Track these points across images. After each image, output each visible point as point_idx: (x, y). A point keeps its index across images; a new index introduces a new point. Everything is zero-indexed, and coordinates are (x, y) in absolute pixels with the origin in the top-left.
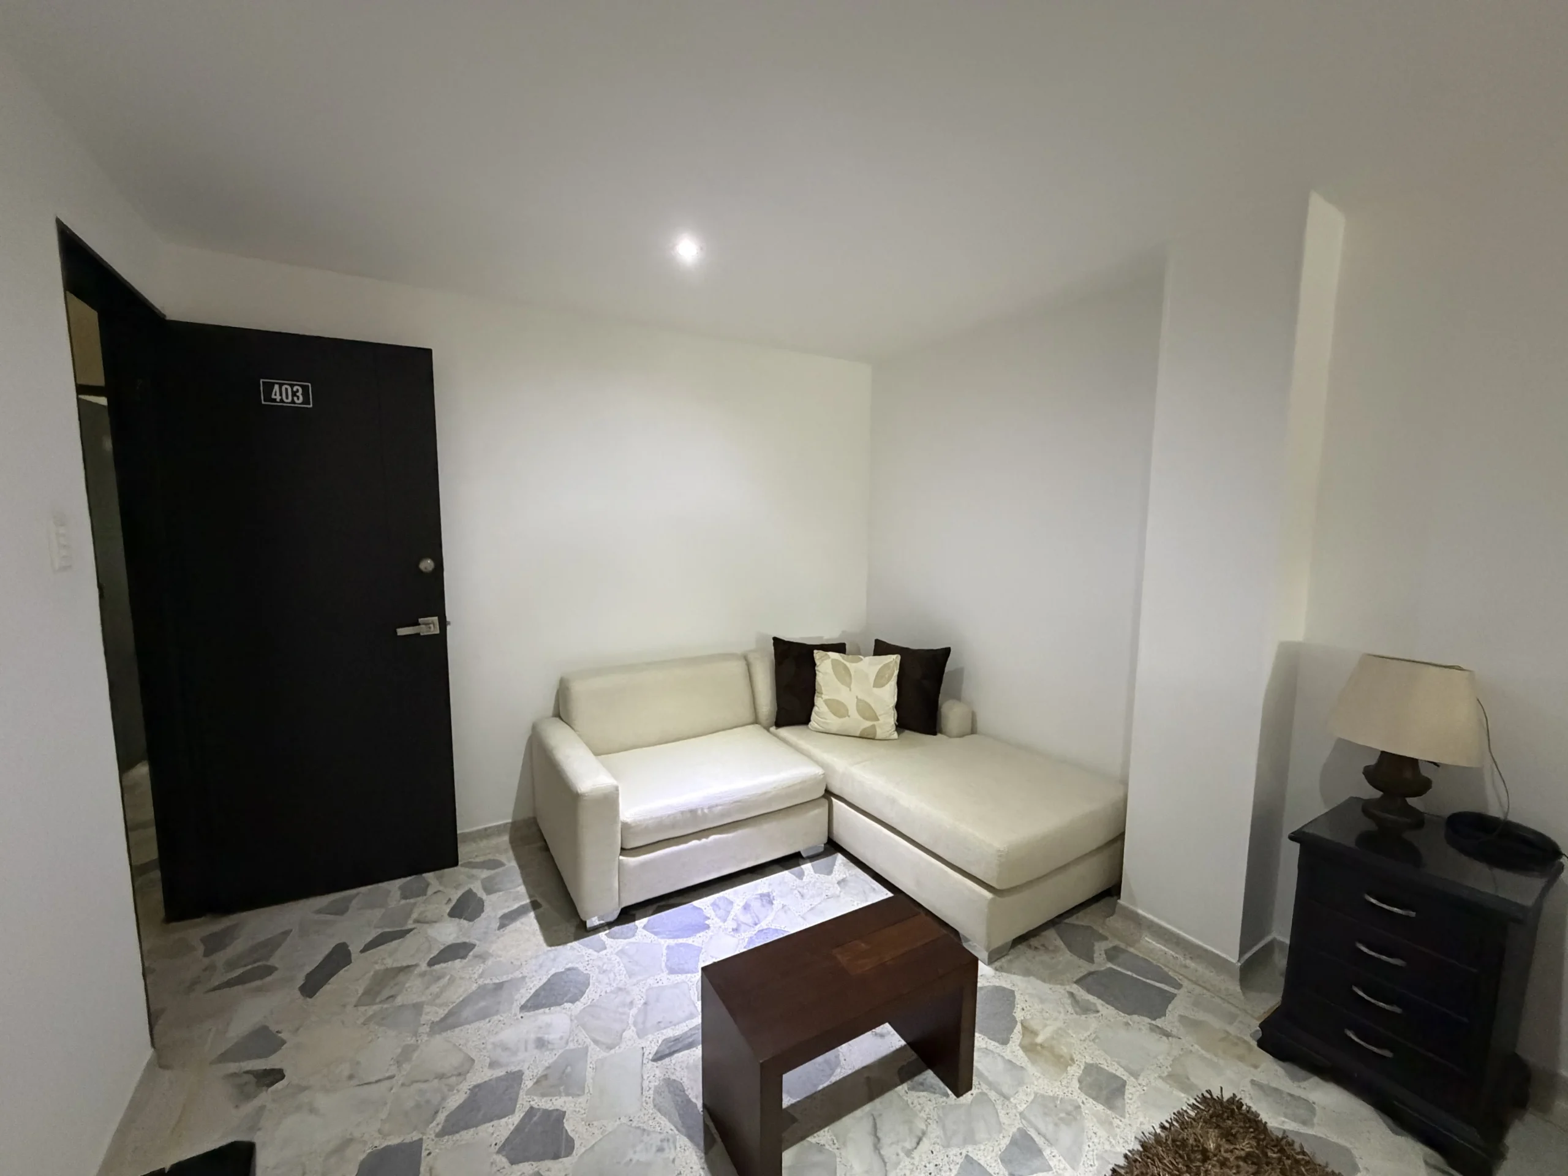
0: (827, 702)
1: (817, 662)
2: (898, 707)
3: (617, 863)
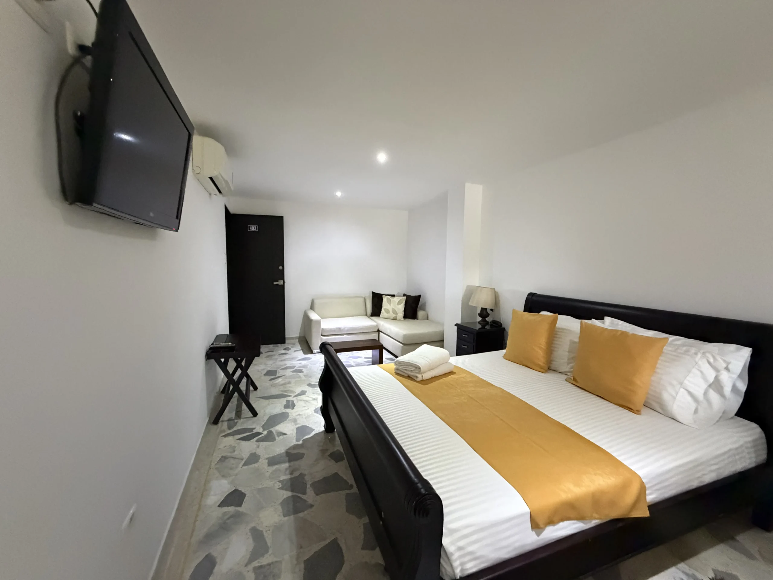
0: (384, 309)
1: (383, 298)
2: (405, 311)
3: (320, 338)
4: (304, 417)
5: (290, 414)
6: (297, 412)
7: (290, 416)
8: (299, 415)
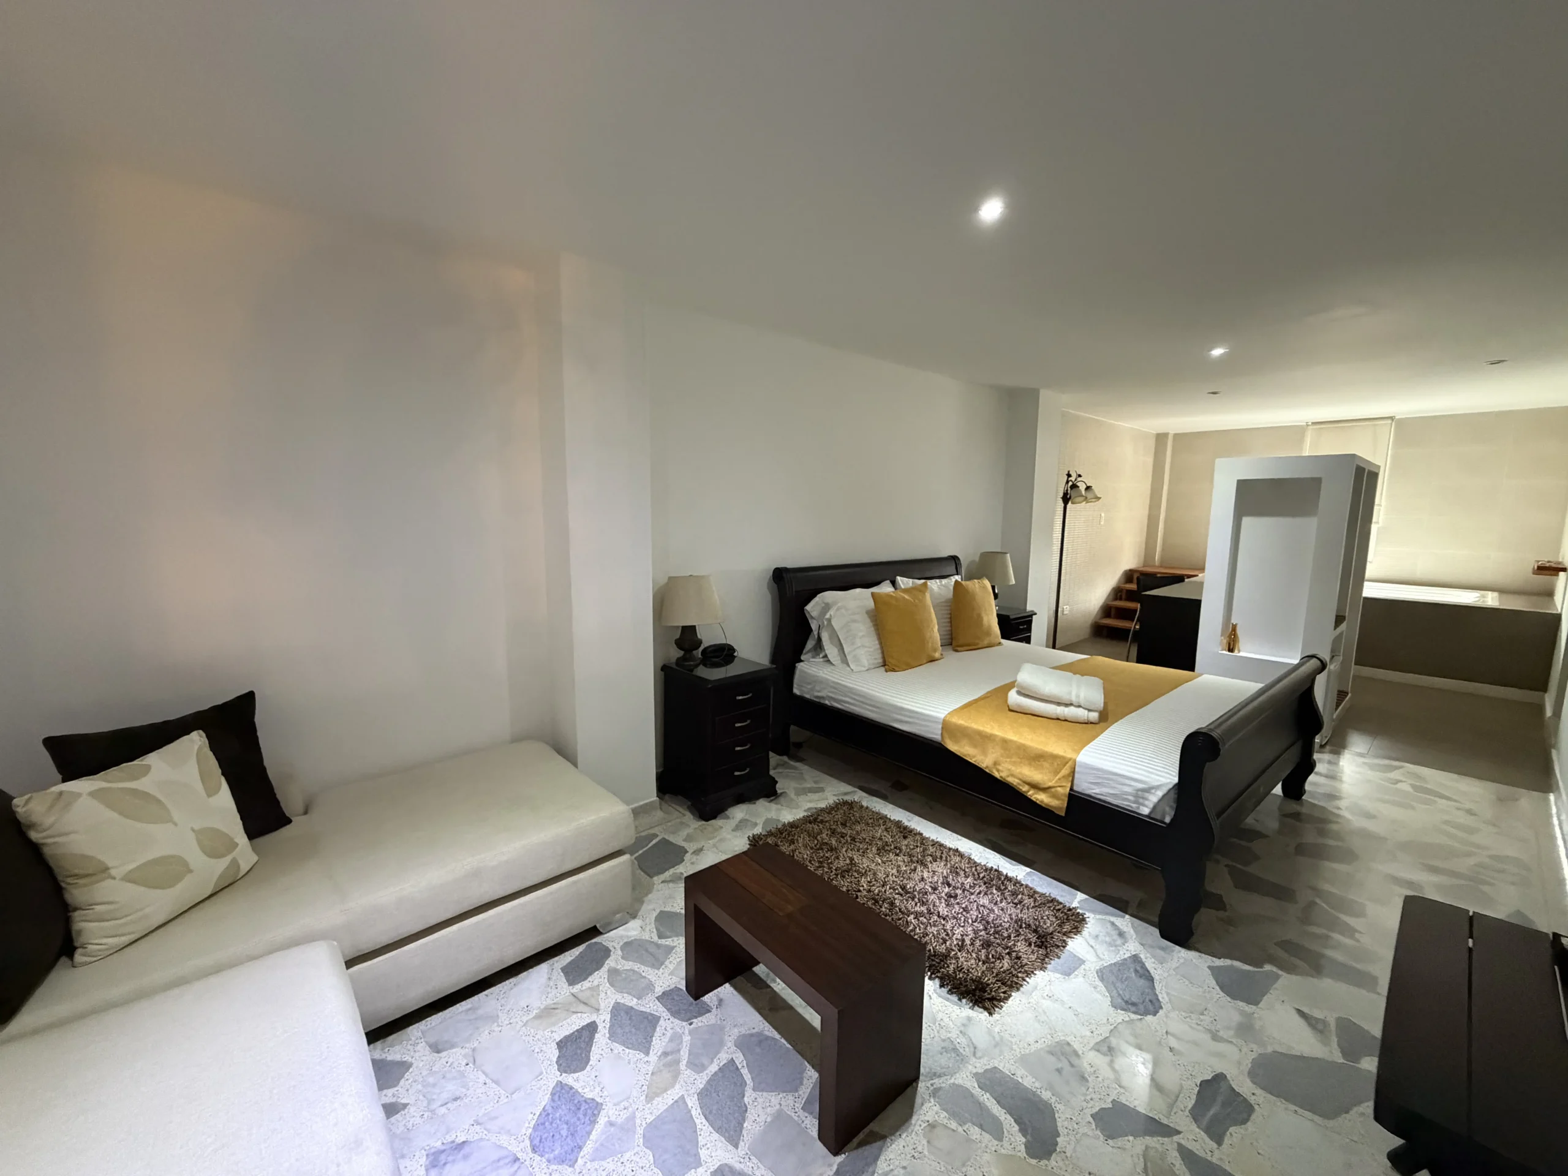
4: (1207, 1019)
5: (1247, 1064)
6: (1219, 1055)
7: (1254, 1055)
8: (1215, 1037)
